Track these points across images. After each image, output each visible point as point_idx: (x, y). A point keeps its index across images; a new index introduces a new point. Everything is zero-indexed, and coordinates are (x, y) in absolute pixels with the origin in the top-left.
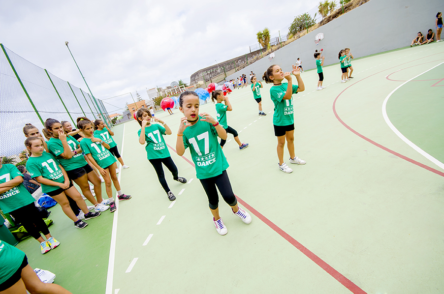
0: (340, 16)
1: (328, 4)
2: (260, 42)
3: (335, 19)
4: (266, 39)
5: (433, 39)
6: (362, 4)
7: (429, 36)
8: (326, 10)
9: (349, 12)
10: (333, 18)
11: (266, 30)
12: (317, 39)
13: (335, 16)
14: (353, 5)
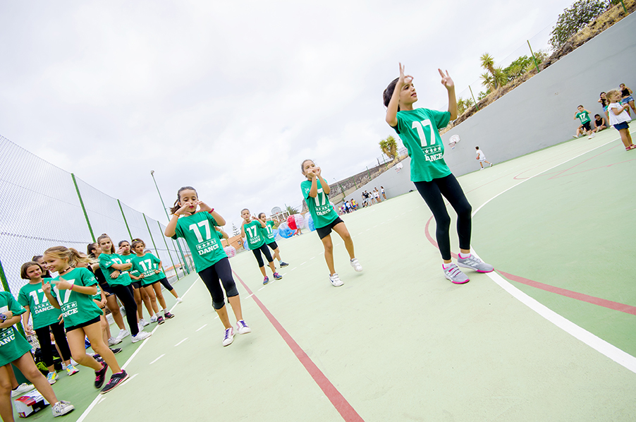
0: (475, 114)
1: (463, 103)
2: (385, 152)
3: (469, 118)
4: (391, 148)
5: (605, 125)
6: (498, 98)
7: (599, 123)
8: (461, 109)
9: (484, 108)
10: (467, 117)
11: (391, 137)
12: (452, 141)
13: (469, 115)
14: (489, 100)
